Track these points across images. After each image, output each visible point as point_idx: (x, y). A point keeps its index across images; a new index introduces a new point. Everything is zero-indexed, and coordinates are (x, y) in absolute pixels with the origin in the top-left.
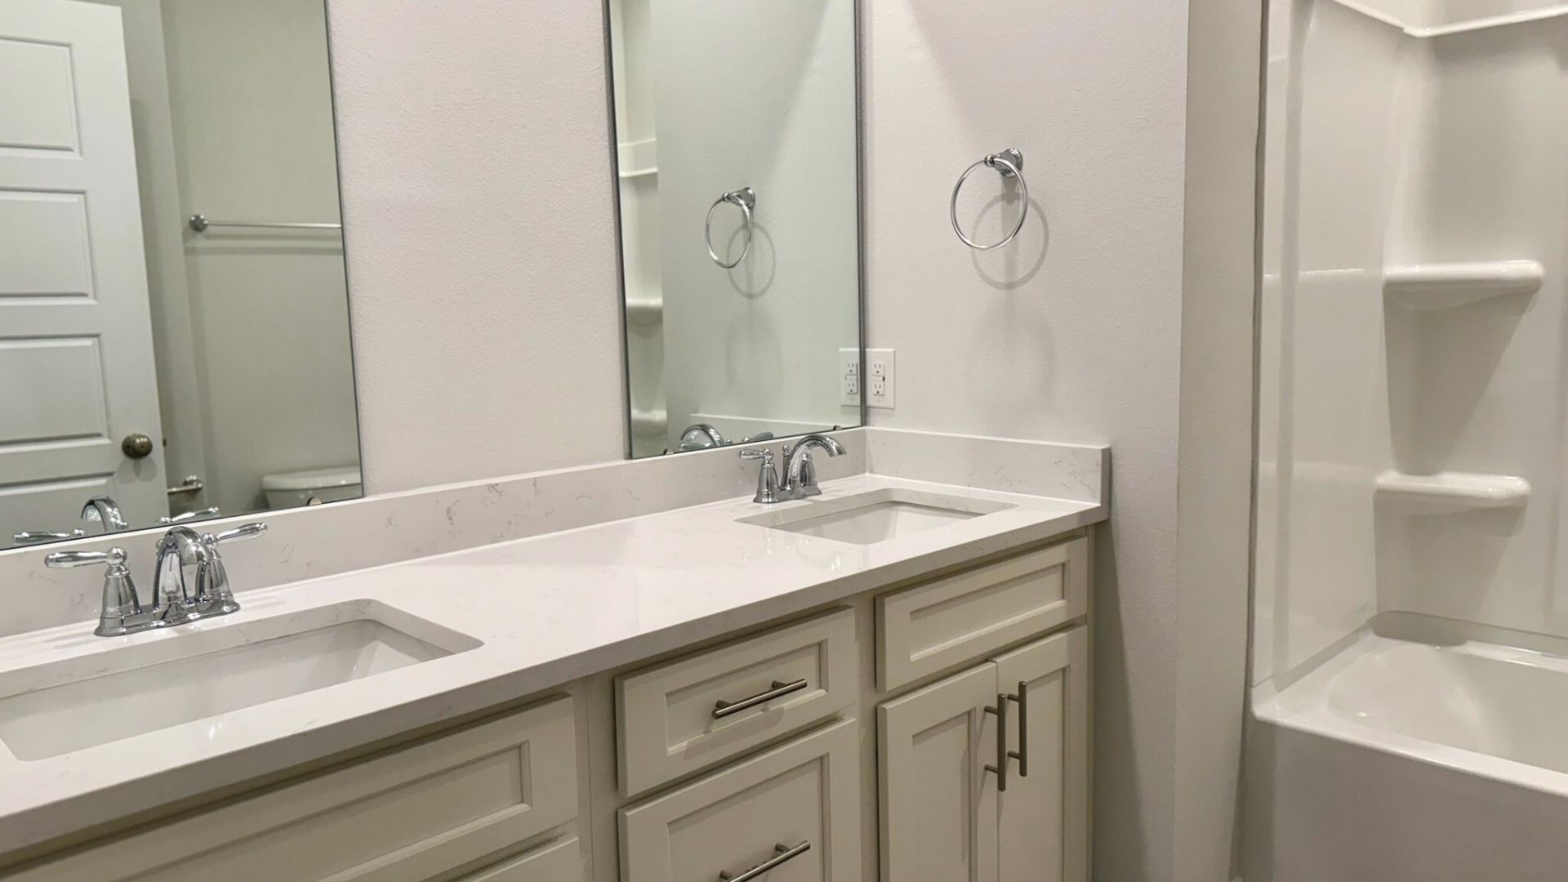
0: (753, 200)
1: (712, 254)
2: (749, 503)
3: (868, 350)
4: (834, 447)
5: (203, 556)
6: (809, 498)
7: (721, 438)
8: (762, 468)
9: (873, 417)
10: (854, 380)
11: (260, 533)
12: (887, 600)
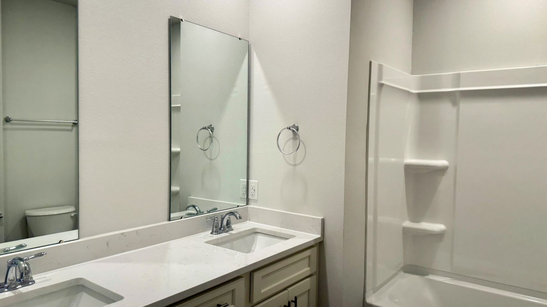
0: (213, 129)
1: (199, 146)
2: (209, 234)
3: (249, 180)
4: (238, 216)
5: (27, 268)
6: (229, 232)
7: (200, 210)
8: (214, 223)
9: (250, 202)
10: (245, 190)
11: (44, 256)
12: (255, 273)
